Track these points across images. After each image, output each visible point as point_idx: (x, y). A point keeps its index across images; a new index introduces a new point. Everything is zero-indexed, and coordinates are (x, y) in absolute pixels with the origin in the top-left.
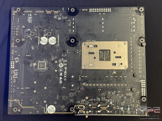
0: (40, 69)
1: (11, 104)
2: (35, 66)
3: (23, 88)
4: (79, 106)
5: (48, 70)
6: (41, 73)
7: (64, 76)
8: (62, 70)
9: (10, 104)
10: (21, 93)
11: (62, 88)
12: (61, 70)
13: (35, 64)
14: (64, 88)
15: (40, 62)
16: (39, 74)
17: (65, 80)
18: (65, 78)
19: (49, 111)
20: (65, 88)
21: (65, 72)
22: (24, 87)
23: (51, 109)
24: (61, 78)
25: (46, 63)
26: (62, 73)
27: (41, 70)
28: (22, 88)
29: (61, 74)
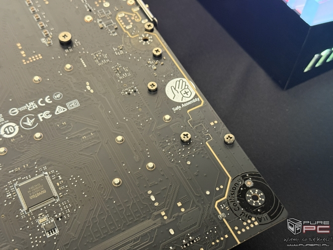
0: (55, 194)
1: (245, 224)
2: (51, 215)
3: (163, 213)
4: (125, 28)
5: (48, 163)
6: (71, 182)
7: (46, 103)
8: (25, 118)
9: (248, 228)
10: (183, 210)
11: (92, 91)
12: (29, 123)
13: (43, 220)
14: (88, 88)
15: (25, 208)
16: (79, 183)
17: (58, 96)
18: (51, 98)
19: (189, 94)
20: (88, 83)
21: (32, 106)
22: (155, 213)
23: (179, 90)
24: (57, 109)
25: (21, 181)
26: (39, 115)
27: (57, 188)
28: (165, 218)
29: (45, 115)
